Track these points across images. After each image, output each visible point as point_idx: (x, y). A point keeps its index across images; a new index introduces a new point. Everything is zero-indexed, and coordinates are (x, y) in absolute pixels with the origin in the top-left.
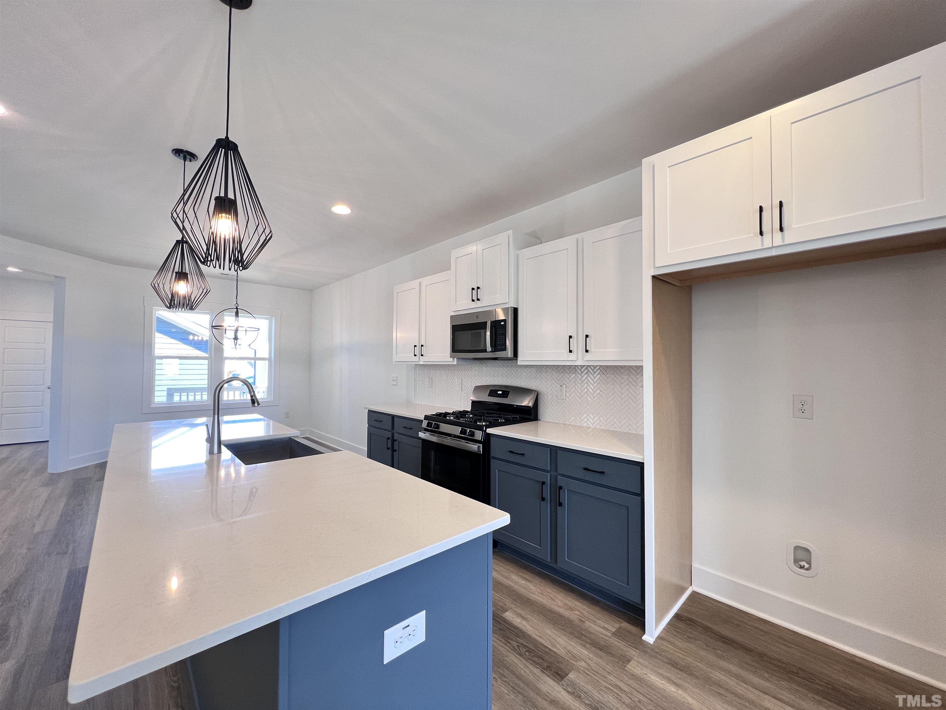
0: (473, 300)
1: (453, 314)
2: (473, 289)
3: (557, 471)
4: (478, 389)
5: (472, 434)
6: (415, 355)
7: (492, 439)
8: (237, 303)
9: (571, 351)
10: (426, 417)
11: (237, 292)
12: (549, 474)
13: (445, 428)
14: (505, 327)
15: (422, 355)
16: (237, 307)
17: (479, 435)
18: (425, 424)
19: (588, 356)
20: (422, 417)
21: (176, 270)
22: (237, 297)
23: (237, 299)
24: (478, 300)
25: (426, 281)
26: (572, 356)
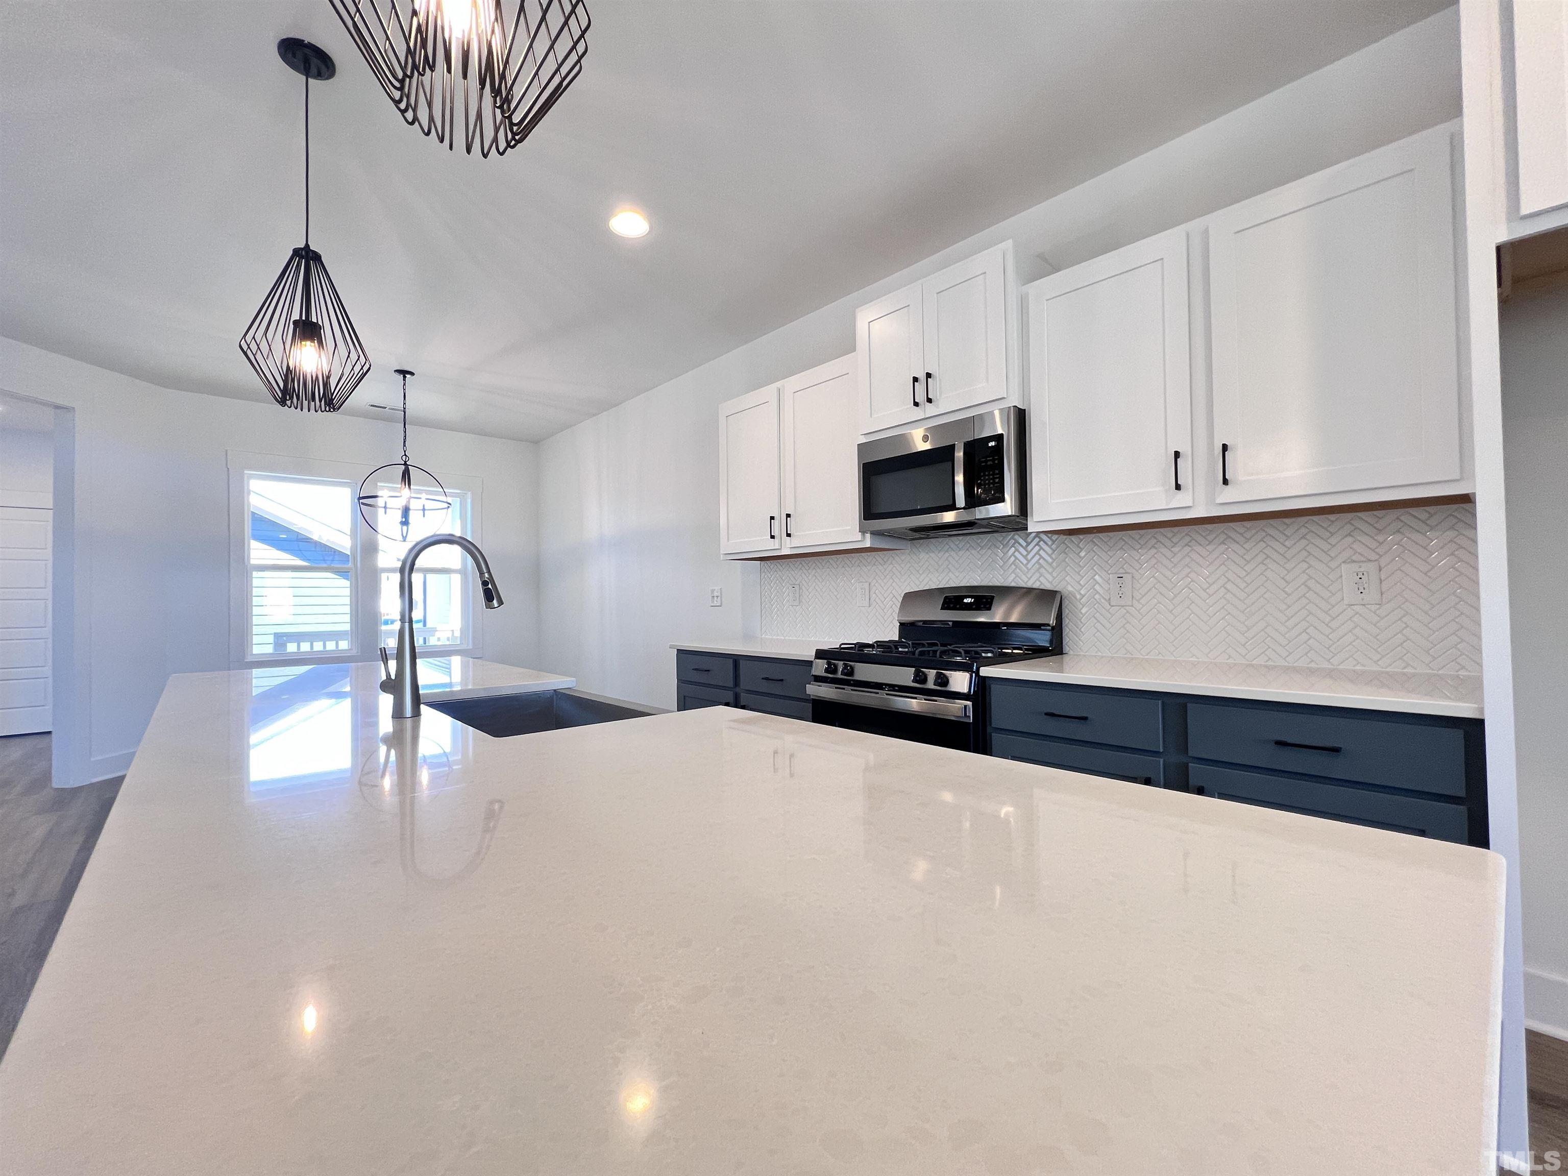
0: (916, 404)
1: (863, 440)
2: (915, 379)
3: (1185, 750)
4: (910, 597)
5: (943, 681)
6: (772, 537)
7: (995, 689)
8: (405, 455)
9: (1178, 487)
10: (820, 654)
11: (405, 432)
12: (1162, 760)
13: (865, 672)
14: (998, 451)
15: (789, 535)
16: (405, 462)
17: (960, 681)
18: (820, 668)
19: (1228, 495)
20: (808, 654)
21: (296, 316)
22: (404, 442)
23: (404, 446)
24: (929, 400)
25: (792, 383)
26: (1182, 499)
